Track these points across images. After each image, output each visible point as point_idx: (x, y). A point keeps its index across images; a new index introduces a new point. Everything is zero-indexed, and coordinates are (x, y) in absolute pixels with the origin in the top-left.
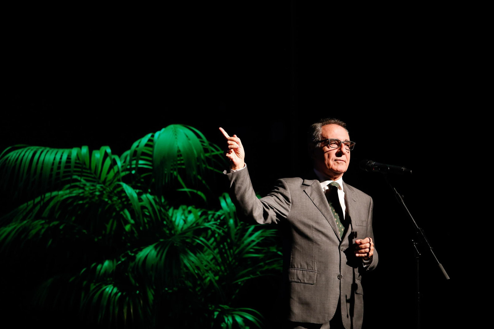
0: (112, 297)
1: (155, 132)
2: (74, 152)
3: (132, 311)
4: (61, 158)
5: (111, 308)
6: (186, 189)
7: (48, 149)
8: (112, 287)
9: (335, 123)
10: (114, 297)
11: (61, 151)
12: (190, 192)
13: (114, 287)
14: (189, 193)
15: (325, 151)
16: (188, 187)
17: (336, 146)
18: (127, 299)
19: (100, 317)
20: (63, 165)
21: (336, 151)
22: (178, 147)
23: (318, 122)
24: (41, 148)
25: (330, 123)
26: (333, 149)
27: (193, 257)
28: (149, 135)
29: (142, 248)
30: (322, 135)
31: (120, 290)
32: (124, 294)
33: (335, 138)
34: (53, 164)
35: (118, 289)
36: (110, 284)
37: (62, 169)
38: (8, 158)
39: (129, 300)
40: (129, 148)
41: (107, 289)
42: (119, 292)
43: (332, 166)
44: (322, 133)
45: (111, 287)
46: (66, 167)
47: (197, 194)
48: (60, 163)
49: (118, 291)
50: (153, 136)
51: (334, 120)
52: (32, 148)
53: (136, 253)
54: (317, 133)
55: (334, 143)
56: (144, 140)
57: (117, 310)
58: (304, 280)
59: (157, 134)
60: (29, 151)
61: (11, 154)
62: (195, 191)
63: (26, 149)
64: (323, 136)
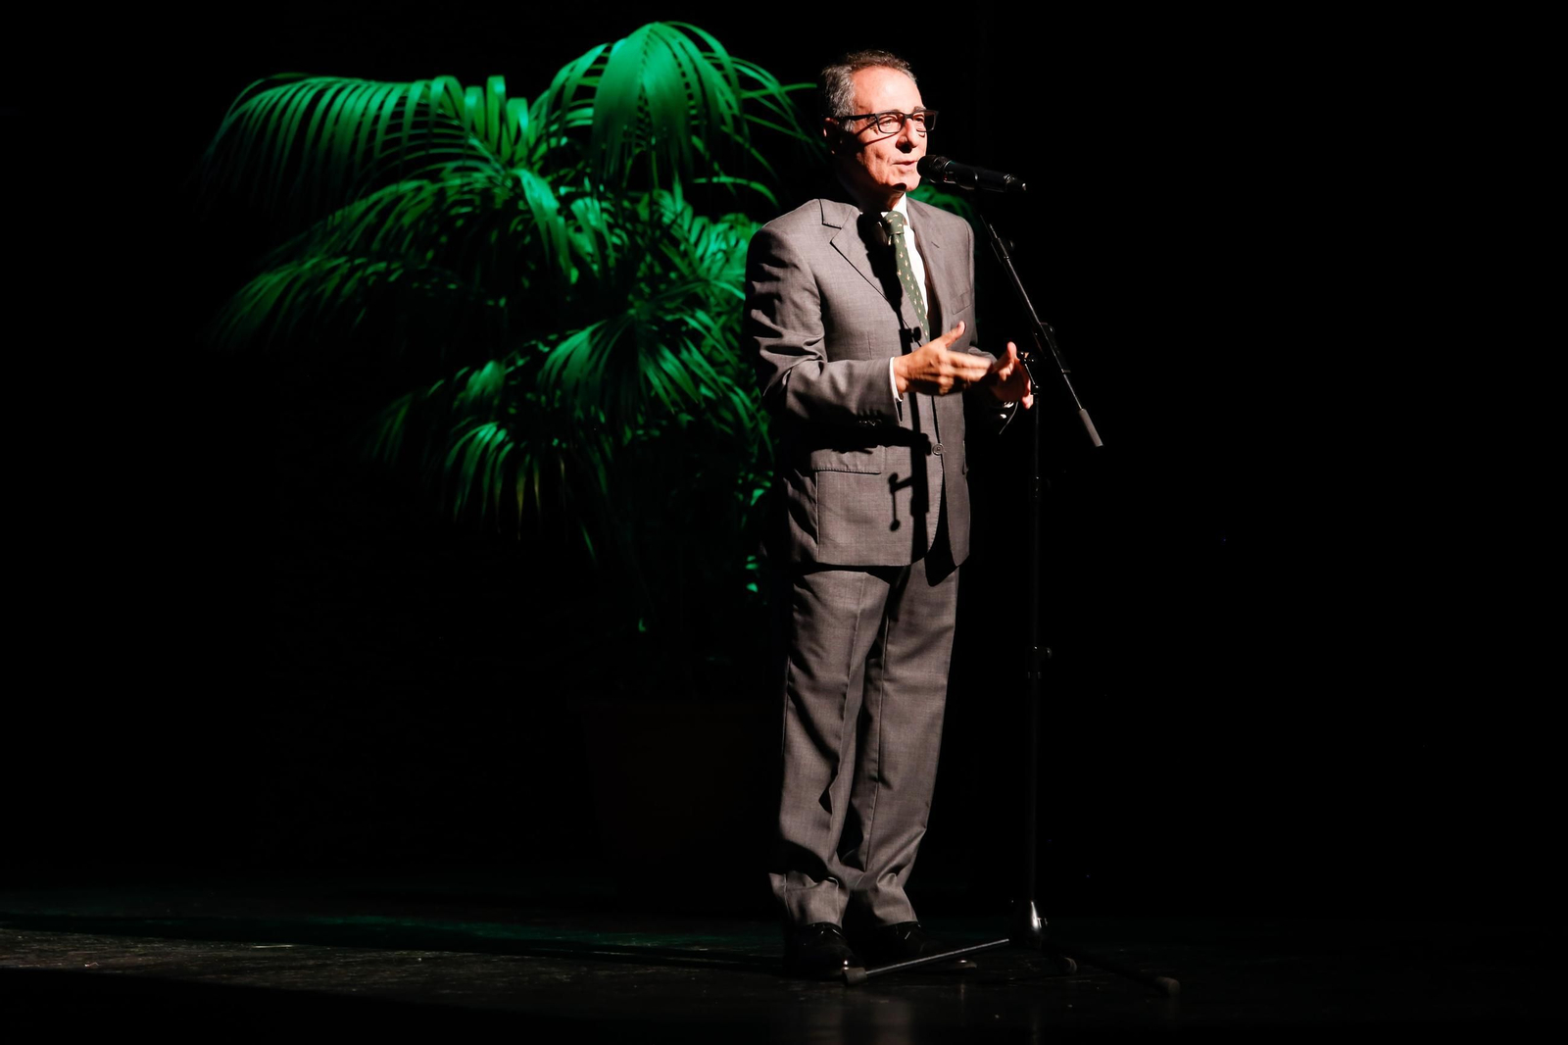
0: (491, 455)
1: (614, 40)
2: (415, 90)
3: (536, 488)
4: (381, 107)
5: (486, 480)
6: (724, 179)
7: (358, 81)
8: (494, 429)
9: (885, 64)
10: (495, 454)
11: (386, 87)
12: (734, 185)
13: (499, 429)
14: (731, 188)
15: (868, 141)
16: (728, 174)
17: (894, 126)
18: (528, 459)
19: (459, 502)
20: (382, 126)
21: (895, 139)
22: (643, 89)
23: (841, 63)
24: (339, 82)
25: (870, 64)
26: (887, 135)
27: (670, 364)
28: (598, 51)
29: (569, 332)
30: (856, 102)
31: (512, 435)
32: (523, 445)
33: (889, 108)
34: (360, 124)
35: (507, 435)
36: (493, 421)
37: (380, 137)
38: (244, 114)
39: (531, 462)
40: (547, 86)
41: (481, 434)
42: (508, 442)
43: (888, 176)
44: (857, 95)
45: (490, 428)
46: (390, 129)
47: (747, 187)
48: (377, 118)
49: (507, 439)
50: (608, 50)
51: (881, 55)
52: (314, 81)
53: (553, 345)
54: (842, 94)
55: (888, 121)
56: (586, 61)
57: (499, 486)
58: (856, 465)
59: (619, 46)
60: (304, 90)
61: (254, 101)
62: (742, 181)
63: (299, 85)
64: (860, 104)
